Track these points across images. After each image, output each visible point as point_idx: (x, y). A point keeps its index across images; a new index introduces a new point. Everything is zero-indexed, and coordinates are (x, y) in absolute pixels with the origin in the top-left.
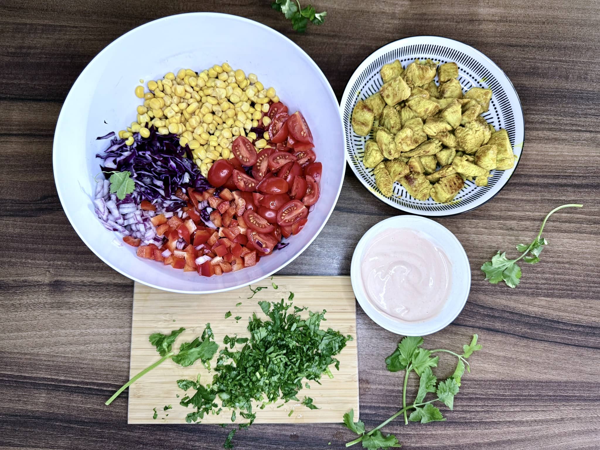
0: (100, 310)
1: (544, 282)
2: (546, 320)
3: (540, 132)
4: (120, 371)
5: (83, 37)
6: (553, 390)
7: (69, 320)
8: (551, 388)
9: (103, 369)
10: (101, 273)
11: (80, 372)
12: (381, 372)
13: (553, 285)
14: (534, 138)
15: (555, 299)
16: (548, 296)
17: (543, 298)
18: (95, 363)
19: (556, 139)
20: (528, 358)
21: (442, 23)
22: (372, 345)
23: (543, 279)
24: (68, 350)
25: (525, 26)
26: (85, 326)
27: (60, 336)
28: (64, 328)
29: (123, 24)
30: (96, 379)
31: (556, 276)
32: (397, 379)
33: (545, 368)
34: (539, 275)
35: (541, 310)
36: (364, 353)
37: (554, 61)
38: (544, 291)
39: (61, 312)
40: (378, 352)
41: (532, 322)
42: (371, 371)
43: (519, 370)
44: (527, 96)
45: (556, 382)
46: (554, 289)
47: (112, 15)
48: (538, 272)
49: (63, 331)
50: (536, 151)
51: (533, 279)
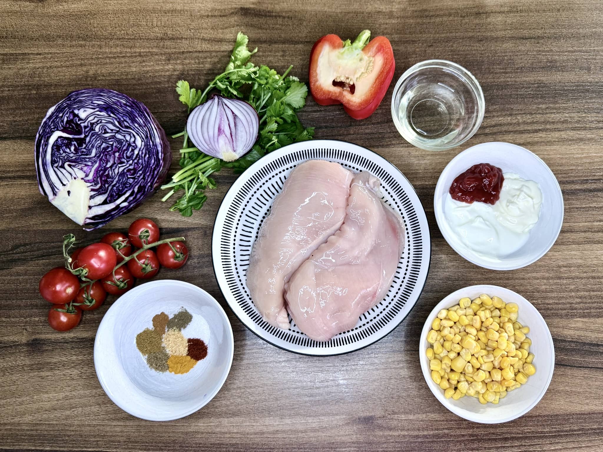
0: (85, 369)
1: (578, 300)
2: (584, 344)
3: (562, 133)
4: (111, 436)
5: (48, 65)
6: (597, 422)
7: (52, 382)
8: (595, 420)
9: (92, 435)
10: (84, 327)
11: (67, 440)
12: (403, 416)
13: (589, 303)
14: (556, 140)
15: (592, 320)
16: (584, 317)
17: (578, 319)
18: (83, 429)
19: (581, 140)
20: (567, 388)
21: (445, 19)
22: (391, 386)
23: (577, 298)
24: (52, 416)
25: (538, 16)
26: (70, 388)
27: (42, 401)
28: (47, 392)
29: (92, 46)
30: (86, 447)
31: (592, 293)
32: (421, 422)
33: (587, 398)
34: (573, 294)
35: (578, 333)
36: (383, 396)
37: (572, 52)
38: (579, 311)
39: (43, 374)
40: (398, 394)
41: (569, 347)
42: (392, 416)
43: (558, 403)
44: (546, 94)
45: (600, 413)
46: (590, 308)
47: (79, 38)
48: (571, 291)
49: (46, 396)
50: (560, 154)
51: (566, 298)
